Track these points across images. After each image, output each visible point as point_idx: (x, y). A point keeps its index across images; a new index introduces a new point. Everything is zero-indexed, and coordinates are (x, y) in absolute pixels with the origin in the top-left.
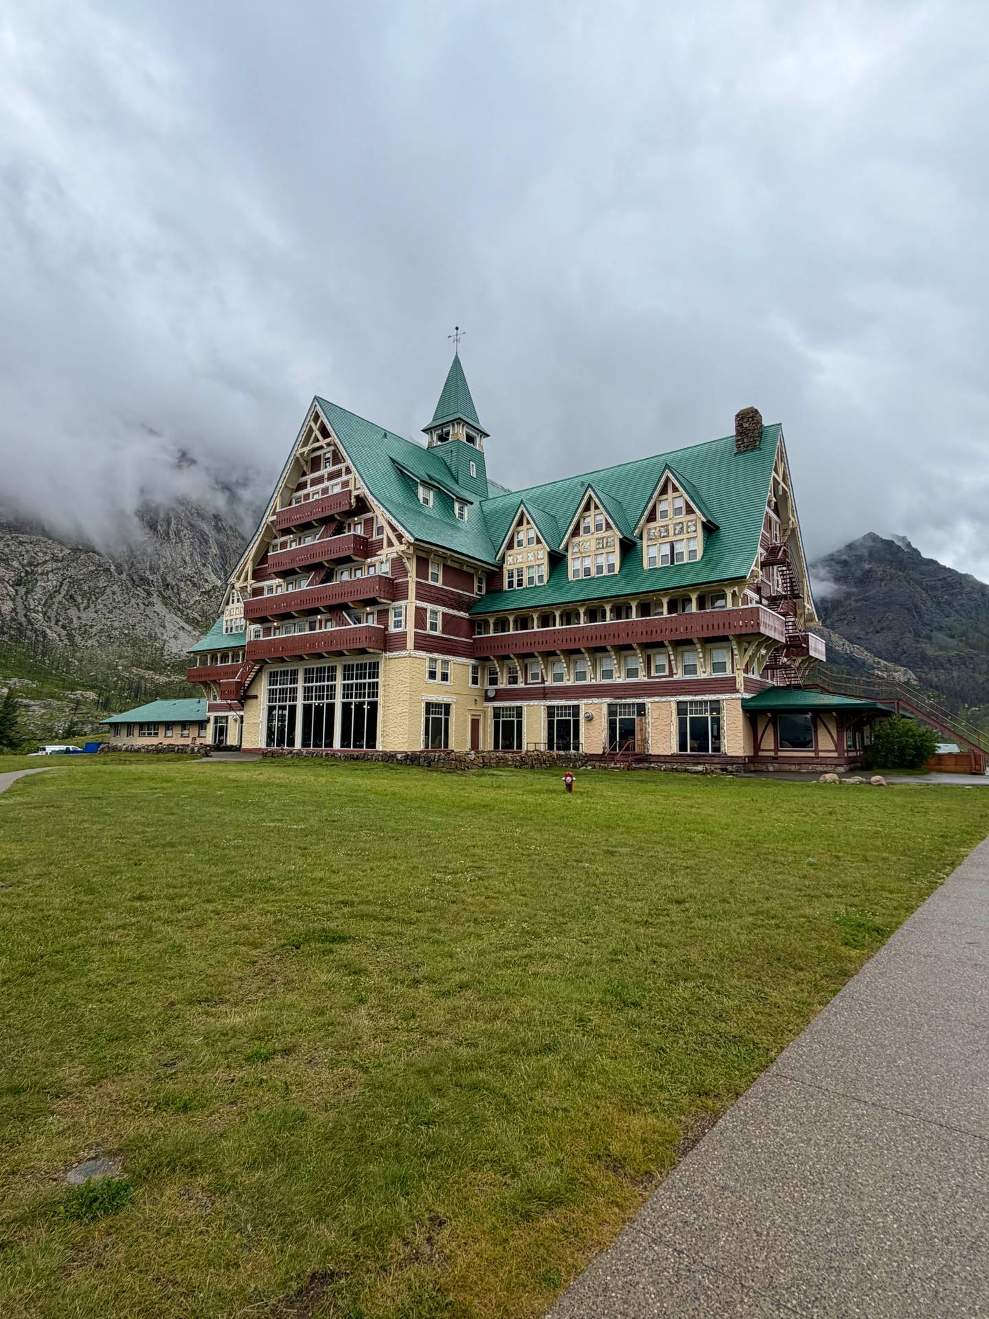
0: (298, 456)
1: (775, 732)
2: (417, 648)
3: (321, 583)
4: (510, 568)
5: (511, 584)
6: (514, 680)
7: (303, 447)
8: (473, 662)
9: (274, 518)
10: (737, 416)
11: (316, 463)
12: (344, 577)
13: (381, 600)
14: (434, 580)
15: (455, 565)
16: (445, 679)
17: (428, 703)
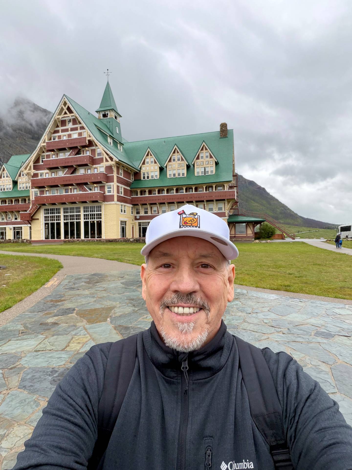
0: (56, 119)
1: (235, 229)
2: (118, 201)
3: (71, 174)
4: (144, 171)
5: (144, 178)
6: (146, 212)
7: (58, 115)
8: (131, 206)
9: (45, 144)
10: (221, 125)
11: (63, 123)
12: (81, 172)
13: (103, 182)
14: (121, 175)
15: (126, 170)
16: (125, 212)
17: (121, 221)
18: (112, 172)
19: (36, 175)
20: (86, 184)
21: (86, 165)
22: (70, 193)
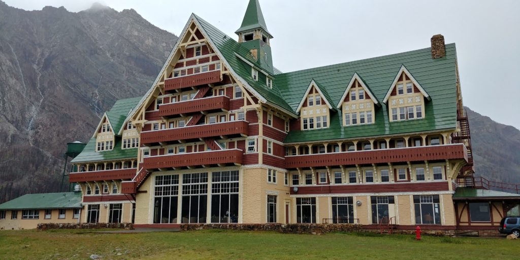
0: (180, 48)
1: (468, 213)
2: (264, 163)
3: (196, 124)
4: (305, 117)
5: (305, 127)
6: (309, 182)
7: (183, 43)
8: (285, 171)
9: (163, 83)
10: (432, 39)
11: (190, 52)
12: (212, 121)
13: (242, 135)
14: (270, 124)
15: (278, 116)
16: (274, 181)
17: (268, 195)
18: (256, 120)
19: (147, 127)
20: (218, 138)
21: (219, 110)
22: (193, 152)
